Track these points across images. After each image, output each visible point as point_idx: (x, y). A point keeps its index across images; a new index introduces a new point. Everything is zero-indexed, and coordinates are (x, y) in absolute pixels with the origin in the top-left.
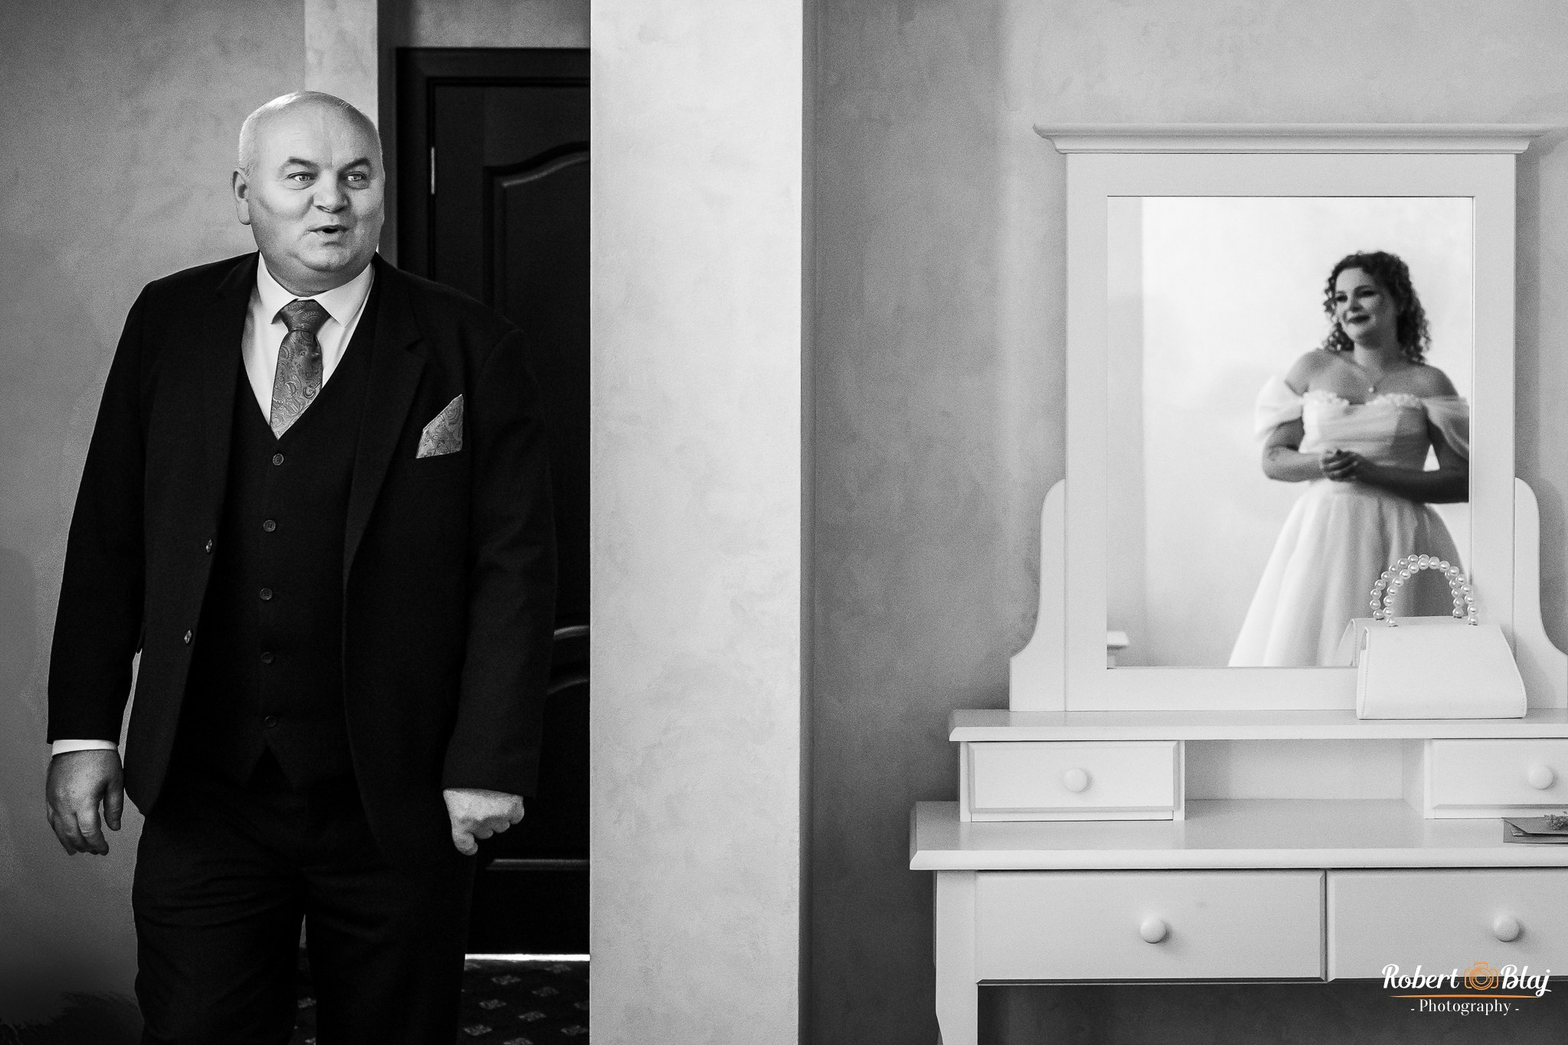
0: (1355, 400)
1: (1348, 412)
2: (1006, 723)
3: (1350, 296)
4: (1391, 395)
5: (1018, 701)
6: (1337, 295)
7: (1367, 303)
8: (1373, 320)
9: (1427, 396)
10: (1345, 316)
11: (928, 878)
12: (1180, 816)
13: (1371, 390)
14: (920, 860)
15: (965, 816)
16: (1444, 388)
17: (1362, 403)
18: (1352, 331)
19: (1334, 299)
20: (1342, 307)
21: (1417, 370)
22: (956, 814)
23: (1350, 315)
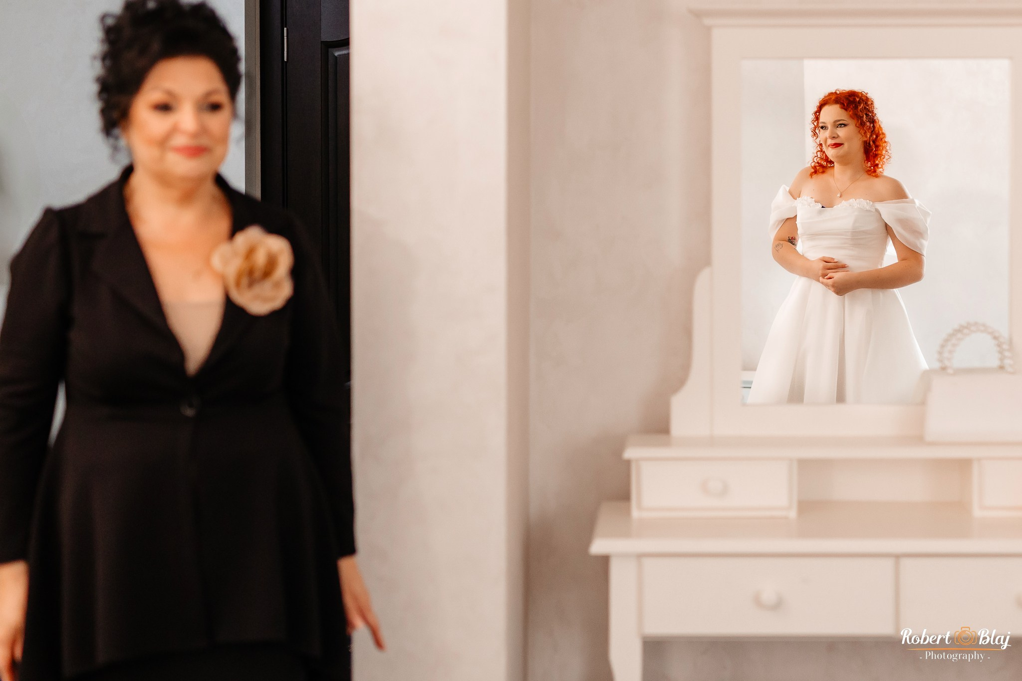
0: (826, 204)
1: (820, 213)
2: (667, 444)
3: (829, 127)
4: (852, 201)
5: (678, 427)
6: (820, 125)
7: (842, 132)
8: (846, 146)
9: (881, 200)
10: (826, 141)
11: (604, 561)
12: (793, 514)
13: (839, 195)
14: (598, 547)
15: (635, 513)
16: (899, 193)
17: (831, 206)
18: (831, 153)
19: (818, 126)
20: (824, 135)
21: (876, 180)
22: (628, 512)
23: (830, 142)
